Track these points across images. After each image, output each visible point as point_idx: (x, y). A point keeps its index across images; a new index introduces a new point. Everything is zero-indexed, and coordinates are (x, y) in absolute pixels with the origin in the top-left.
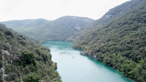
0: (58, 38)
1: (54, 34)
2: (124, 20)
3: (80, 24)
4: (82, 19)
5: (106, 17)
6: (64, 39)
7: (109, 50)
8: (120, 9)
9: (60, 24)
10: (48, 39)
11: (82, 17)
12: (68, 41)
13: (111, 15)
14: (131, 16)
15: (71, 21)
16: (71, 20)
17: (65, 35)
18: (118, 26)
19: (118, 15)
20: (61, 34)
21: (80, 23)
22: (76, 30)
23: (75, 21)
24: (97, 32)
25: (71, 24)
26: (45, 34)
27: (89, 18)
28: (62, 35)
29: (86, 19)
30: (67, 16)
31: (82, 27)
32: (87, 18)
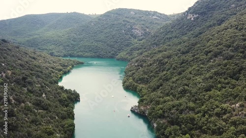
0: (102, 53)
1: (96, 44)
2: (217, 46)
3: (143, 24)
4: (147, 15)
5: (188, 18)
6: (113, 54)
7: (179, 120)
8: (216, 3)
9: (106, 26)
10: (86, 54)
11: (146, 12)
12: (118, 60)
13: (197, 15)
14: (231, 37)
15: (126, 19)
16: (126, 17)
17: (116, 46)
18: (205, 57)
19: (211, 17)
20: (108, 45)
21: (143, 22)
22: (135, 37)
23: (134, 18)
24: (166, 60)
25: (126, 24)
26: (81, 45)
27: (159, 13)
28: (110, 46)
29: (153, 15)
30: (120, 10)
31: (145, 30)
32: (155, 13)
